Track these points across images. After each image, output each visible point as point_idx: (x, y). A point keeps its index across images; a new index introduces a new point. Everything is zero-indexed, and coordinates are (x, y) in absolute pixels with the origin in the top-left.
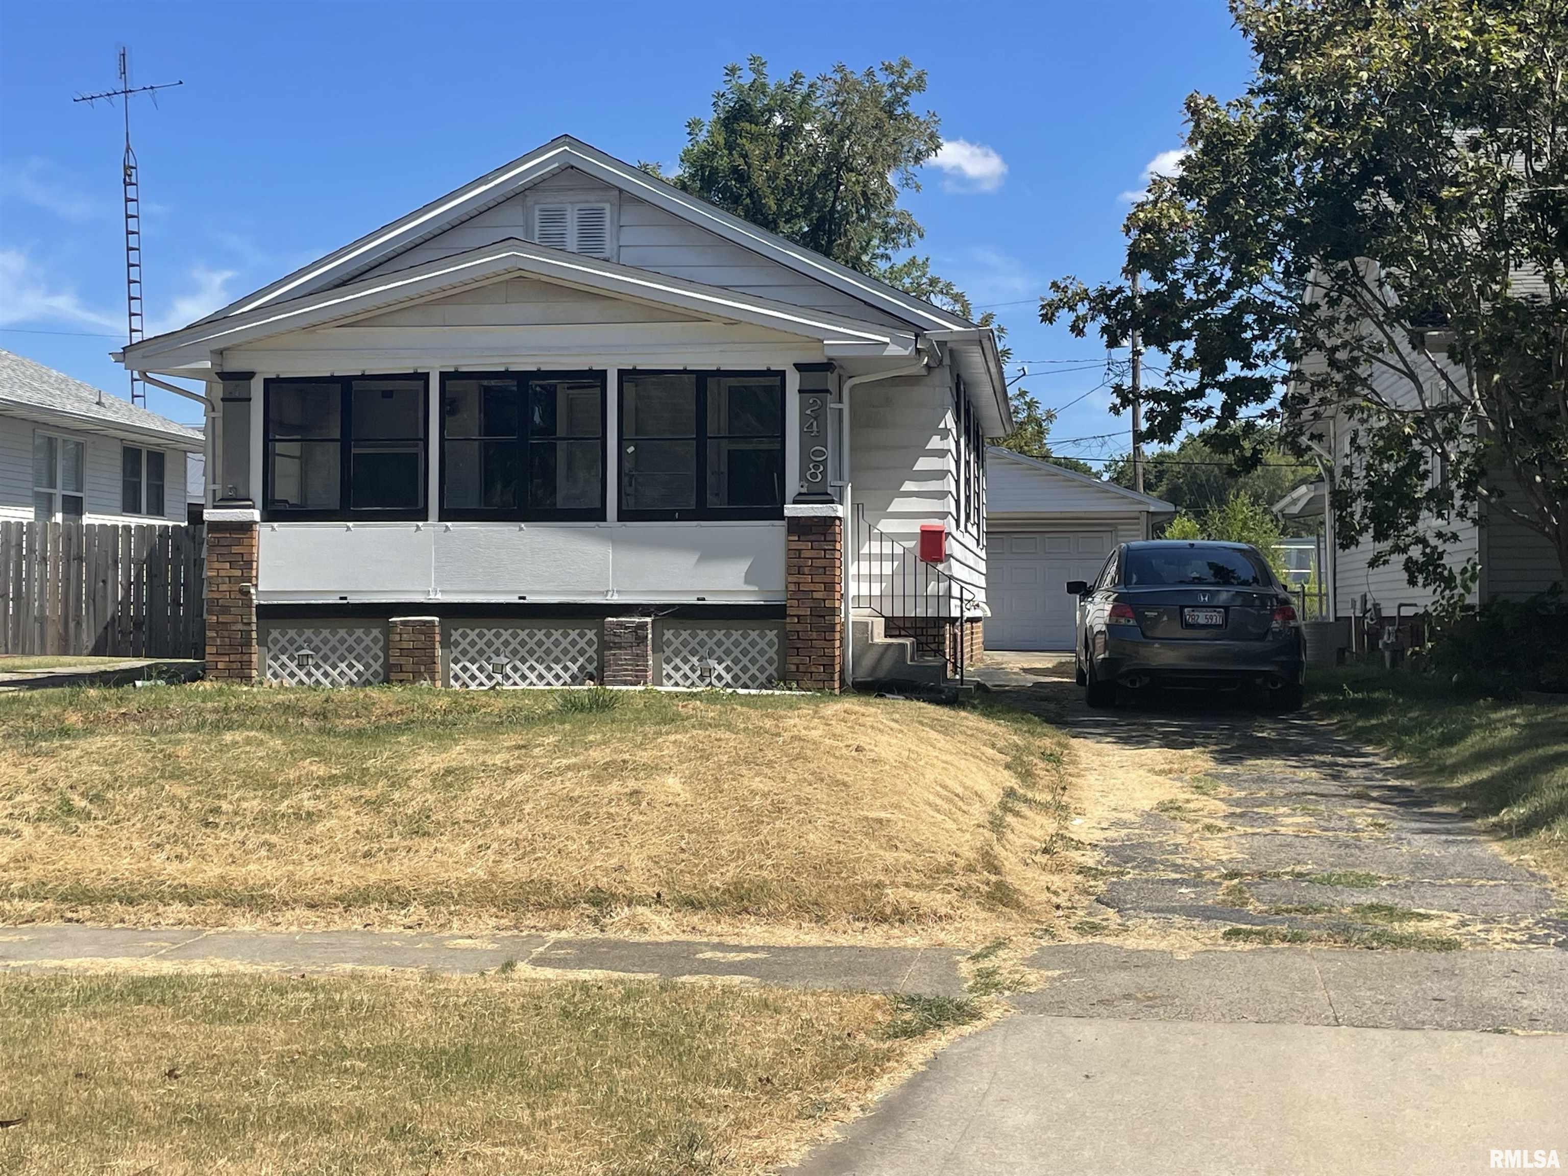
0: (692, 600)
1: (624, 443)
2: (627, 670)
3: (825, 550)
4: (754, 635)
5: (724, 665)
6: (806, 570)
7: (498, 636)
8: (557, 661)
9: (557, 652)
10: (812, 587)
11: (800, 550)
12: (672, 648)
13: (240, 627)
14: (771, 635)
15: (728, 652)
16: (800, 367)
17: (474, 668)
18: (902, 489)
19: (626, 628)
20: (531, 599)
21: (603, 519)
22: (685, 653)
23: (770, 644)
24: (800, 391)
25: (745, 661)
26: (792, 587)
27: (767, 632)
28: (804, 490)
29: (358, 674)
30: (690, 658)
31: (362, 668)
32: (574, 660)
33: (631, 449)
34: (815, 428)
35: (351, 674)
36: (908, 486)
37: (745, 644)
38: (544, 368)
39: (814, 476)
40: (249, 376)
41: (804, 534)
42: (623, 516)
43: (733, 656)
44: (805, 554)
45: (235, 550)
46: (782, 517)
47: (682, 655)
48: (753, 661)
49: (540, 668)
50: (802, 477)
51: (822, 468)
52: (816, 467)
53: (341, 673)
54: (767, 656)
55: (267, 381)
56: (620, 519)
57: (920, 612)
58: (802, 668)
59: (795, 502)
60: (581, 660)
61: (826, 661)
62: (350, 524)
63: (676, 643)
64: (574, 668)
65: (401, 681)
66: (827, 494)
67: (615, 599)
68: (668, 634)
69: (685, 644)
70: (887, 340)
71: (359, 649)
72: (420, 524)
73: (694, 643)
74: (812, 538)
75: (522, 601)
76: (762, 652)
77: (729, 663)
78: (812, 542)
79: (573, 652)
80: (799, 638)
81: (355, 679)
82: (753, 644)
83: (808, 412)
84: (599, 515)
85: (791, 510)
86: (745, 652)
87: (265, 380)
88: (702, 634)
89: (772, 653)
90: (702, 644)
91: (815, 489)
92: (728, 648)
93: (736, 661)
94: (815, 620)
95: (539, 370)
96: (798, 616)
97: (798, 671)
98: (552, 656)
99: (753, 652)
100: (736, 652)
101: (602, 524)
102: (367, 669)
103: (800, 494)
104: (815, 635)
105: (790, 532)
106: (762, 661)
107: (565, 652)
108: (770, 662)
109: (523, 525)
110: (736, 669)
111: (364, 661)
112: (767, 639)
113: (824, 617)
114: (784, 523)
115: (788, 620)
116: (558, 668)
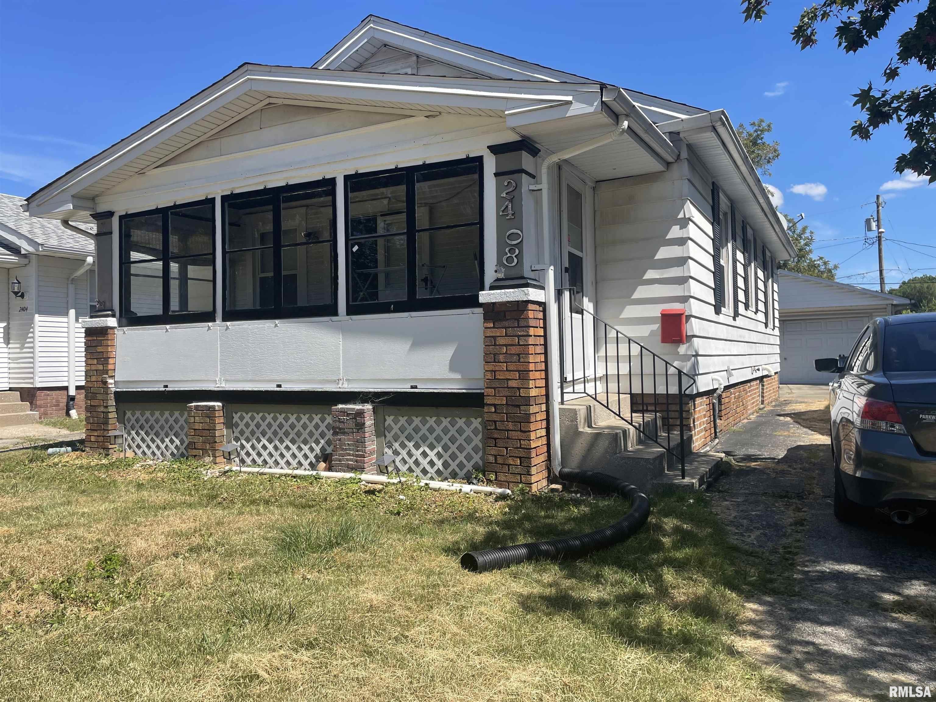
0: (405, 388)
1: (350, 243)
2: (349, 455)
3: (519, 336)
4: (461, 422)
5: (435, 451)
6: (501, 358)
7: (263, 419)
8: (305, 442)
9: (305, 435)
10: (508, 375)
11: (494, 337)
12: (393, 433)
13: (102, 409)
14: (476, 423)
15: (438, 439)
16: (494, 149)
17: (248, 446)
18: (645, 278)
19: (348, 415)
20: (287, 387)
21: (336, 314)
22: (402, 438)
23: (475, 432)
24: (496, 175)
25: (453, 448)
26: (489, 376)
27: (473, 420)
28: (501, 276)
29: (177, 447)
30: (407, 443)
31: (179, 443)
32: (317, 442)
33: (355, 248)
34: (510, 212)
35: (172, 447)
36: (651, 274)
37: (453, 431)
38: (291, 182)
39: (509, 260)
40: (111, 214)
41: (501, 320)
42: (351, 311)
43: (442, 443)
44: (501, 341)
45: (100, 349)
46: (478, 305)
47: (400, 440)
48: (461, 448)
49: (294, 448)
50: (500, 263)
51: (517, 251)
52: (511, 251)
53: (167, 446)
54: (473, 444)
55: (121, 217)
56: (348, 313)
57: (661, 390)
58: (500, 460)
59: (492, 288)
60: (322, 441)
61: (522, 454)
62: (168, 327)
63: (396, 429)
64: (317, 449)
65: (195, 456)
66: (523, 278)
67: (346, 387)
68: (389, 420)
69: (402, 429)
70: (570, 98)
71: (177, 428)
72: (210, 324)
73: (409, 430)
74: (506, 324)
75: (278, 389)
76: (468, 440)
77: (440, 449)
78: (506, 328)
79: (317, 434)
80: (496, 429)
81: (175, 451)
82: (460, 431)
83: (504, 195)
84: (332, 311)
85: (485, 296)
86: (453, 440)
87: (120, 216)
88: (417, 421)
89: (477, 441)
90: (417, 430)
91: (513, 273)
92: (439, 435)
93: (446, 448)
94: (511, 410)
95: (287, 185)
96: (495, 405)
97: (496, 463)
98: (302, 438)
99: (461, 440)
100: (446, 439)
101: (334, 318)
102: (182, 444)
103: (498, 280)
104: (510, 426)
105: (486, 318)
106: (469, 449)
107: (311, 434)
108: (476, 450)
109: (277, 321)
110: (446, 456)
111: (180, 438)
112: (472, 427)
113: (518, 406)
114: (480, 310)
115: (486, 409)
116: (306, 448)
